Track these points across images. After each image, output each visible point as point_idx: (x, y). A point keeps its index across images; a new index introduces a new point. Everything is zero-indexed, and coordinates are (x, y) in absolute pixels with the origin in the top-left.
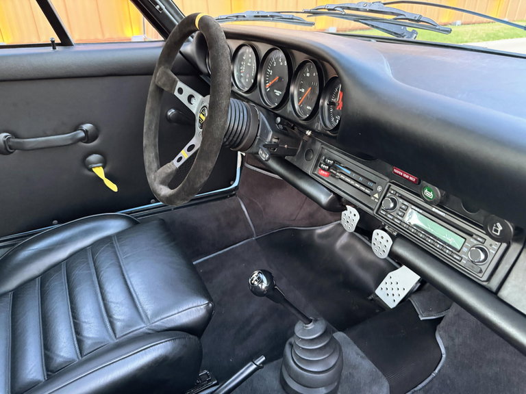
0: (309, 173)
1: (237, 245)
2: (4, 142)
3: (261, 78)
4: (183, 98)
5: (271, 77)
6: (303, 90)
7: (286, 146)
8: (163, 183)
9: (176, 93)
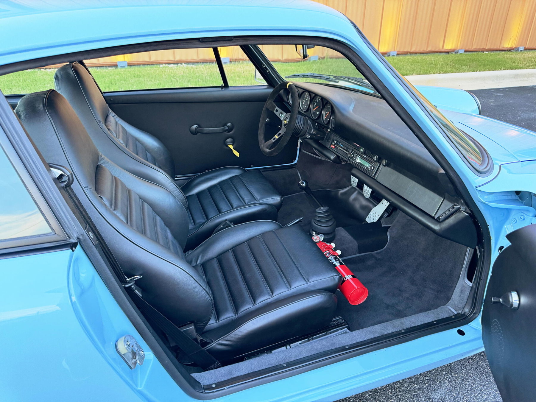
0: (328, 147)
1: (294, 194)
2: (196, 129)
3: (311, 106)
4: (277, 114)
5: (316, 106)
6: (327, 113)
7: (319, 136)
8: (267, 148)
9: (275, 112)
